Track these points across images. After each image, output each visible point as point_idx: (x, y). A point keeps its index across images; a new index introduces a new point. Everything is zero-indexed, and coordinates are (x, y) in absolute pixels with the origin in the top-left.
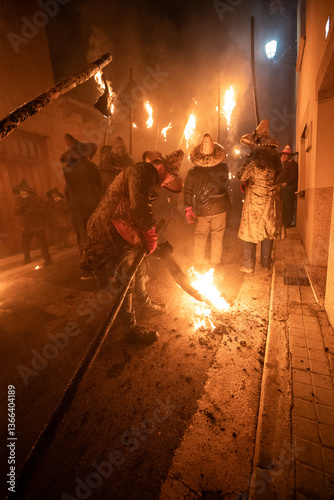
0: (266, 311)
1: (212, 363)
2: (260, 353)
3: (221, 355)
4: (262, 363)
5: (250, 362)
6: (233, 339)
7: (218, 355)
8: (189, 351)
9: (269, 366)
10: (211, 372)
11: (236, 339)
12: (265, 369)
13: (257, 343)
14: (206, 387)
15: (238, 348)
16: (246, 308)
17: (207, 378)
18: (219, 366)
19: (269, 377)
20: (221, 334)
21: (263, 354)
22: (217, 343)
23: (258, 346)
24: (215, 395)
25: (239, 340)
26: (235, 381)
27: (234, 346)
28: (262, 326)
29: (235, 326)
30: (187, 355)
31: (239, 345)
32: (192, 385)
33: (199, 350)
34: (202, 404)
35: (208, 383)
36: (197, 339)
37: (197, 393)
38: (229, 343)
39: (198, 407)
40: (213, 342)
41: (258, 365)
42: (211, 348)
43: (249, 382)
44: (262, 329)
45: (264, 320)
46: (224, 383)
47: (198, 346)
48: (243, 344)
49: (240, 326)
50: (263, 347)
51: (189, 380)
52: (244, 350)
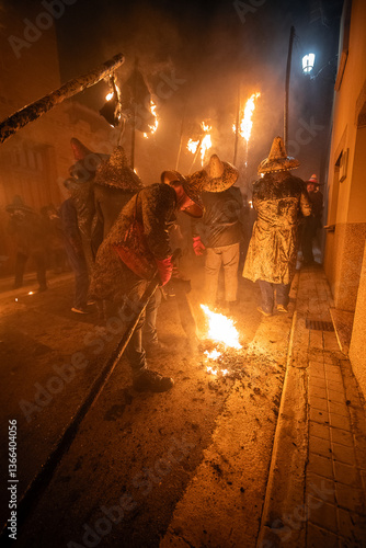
0: (284, 356)
1: (221, 410)
2: (275, 402)
3: (233, 401)
4: (276, 413)
5: (263, 411)
6: (246, 385)
7: (229, 402)
8: (197, 395)
9: (284, 416)
10: (220, 420)
11: (249, 385)
12: (280, 420)
13: (273, 390)
14: (214, 436)
15: (251, 396)
16: (262, 351)
17: (215, 426)
18: (229, 414)
19: (283, 429)
20: (233, 379)
21: (278, 404)
22: (228, 388)
23: (273, 394)
24: (223, 445)
25: (253, 387)
26: (246, 431)
27: (247, 393)
28: (278, 372)
29: (249, 369)
30: (195, 400)
31: (252, 392)
32: (199, 433)
33: (208, 395)
34: (209, 454)
35: (216, 431)
36: (206, 383)
37: (203, 442)
38: (241, 389)
39: (203, 458)
40: (223, 388)
41: (272, 415)
42: (221, 394)
43: (261, 434)
44: (278, 375)
45: (281, 366)
46: (233, 433)
47: (207, 391)
48: (257, 391)
49: (253, 370)
50: (279, 396)
51: (195, 427)
52: (257, 398)
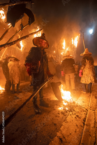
0: (88, 106)
1: (65, 120)
2: (84, 120)
3: (69, 118)
4: (84, 124)
5: (80, 123)
6: (74, 114)
7: (68, 118)
8: (57, 115)
9: (86, 125)
10: (64, 124)
11: (75, 114)
12: (85, 126)
13: (83, 116)
14: (61, 128)
15: (75, 117)
16: (80, 104)
17: (62, 125)
18: (67, 122)
19: (86, 129)
20: (70, 111)
21: (85, 121)
22: (67, 114)
23: (83, 118)
24: (64, 132)
25: (76, 115)
26: (73, 128)
27: (74, 116)
28: (85, 111)
29: (75, 109)
30: (56, 116)
31: (76, 116)
32: (57, 126)
33: (61, 116)
34: (59, 134)
35: (62, 127)
36: (61, 112)
37: (58, 130)
38: (72, 115)
39: (56, 135)
40: (66, 114)
41: (82, 125)
42: (65, 115)
43: (78, 130)
44: (85, 112)
45: (86, 109)
46: (68, 128)
47: (61, 114)
48: (77, 116)
49: (77, 110)
50: (85, 119)
51: (55, 125)
52: (77, 118)
